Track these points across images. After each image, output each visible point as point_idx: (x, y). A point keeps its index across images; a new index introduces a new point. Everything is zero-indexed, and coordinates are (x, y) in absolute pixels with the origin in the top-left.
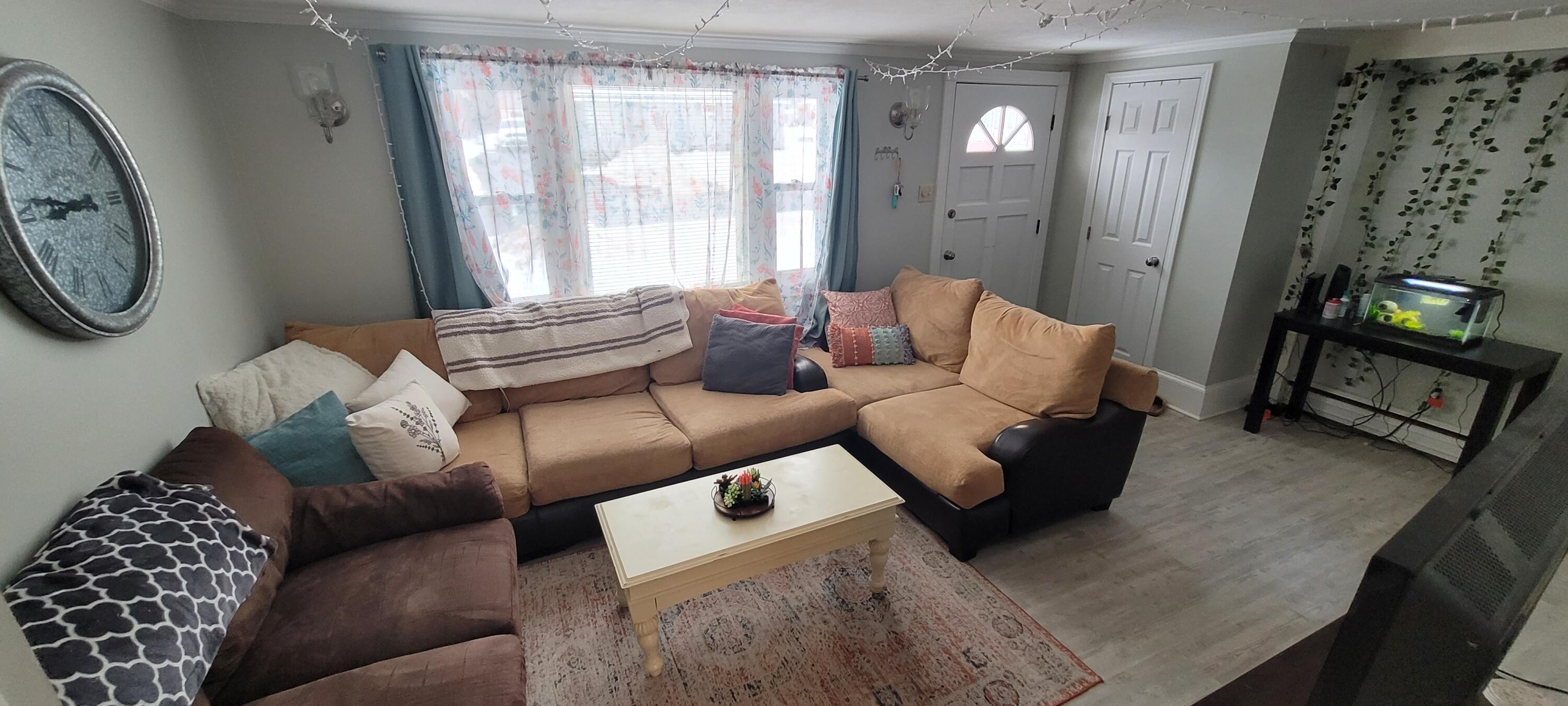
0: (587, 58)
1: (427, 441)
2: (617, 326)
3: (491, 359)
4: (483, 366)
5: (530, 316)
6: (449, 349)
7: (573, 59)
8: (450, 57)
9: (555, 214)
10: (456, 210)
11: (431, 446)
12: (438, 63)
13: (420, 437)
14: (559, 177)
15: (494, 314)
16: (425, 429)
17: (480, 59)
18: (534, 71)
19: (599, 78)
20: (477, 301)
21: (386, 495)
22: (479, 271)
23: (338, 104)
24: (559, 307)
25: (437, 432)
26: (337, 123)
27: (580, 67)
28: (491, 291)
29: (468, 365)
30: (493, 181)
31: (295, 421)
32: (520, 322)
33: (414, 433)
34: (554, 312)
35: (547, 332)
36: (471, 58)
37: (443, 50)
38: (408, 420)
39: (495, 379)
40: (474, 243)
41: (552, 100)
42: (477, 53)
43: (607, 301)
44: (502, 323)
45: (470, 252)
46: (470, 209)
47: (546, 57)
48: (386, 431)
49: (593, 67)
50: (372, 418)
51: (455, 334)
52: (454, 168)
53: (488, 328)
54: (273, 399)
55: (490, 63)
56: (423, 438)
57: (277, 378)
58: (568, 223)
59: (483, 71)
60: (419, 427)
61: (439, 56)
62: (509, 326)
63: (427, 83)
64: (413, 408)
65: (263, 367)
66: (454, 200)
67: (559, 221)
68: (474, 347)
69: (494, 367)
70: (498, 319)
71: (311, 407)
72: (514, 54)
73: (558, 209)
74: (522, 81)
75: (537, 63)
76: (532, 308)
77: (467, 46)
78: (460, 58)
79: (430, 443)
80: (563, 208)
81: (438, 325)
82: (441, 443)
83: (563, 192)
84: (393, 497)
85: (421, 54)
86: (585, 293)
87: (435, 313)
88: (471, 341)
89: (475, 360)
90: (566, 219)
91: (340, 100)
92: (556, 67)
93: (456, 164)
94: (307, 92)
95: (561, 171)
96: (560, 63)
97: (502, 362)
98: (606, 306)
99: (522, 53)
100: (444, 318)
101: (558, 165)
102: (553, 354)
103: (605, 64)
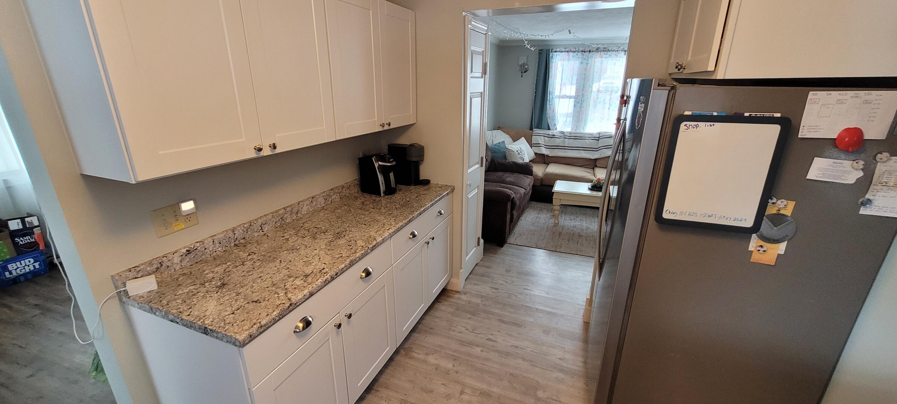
0: (602, 49)
2: (588, 143)
3: (545, 145)
4: (542, 146)
5: (561, 135)
6: (535, 139)
7: (598, 50)
8: (559, 52)
9: (579, 102)
10: (548, 98)
12: (555, 54)
13: (520, 155)
14: (583, 90)
15: (550, 132)
17: (568, 52)
18: (583, 55)
19: (605, 56)
20: (547, 128)
21: (509, 162)
22: (550, 118)
23: (527, 67)
24: (570, 133)
26: (525, 72)
27: (599, 52)
28: (551, 125)
29: (538, 145)
30: (562, 90)
31: (495, 145)
32: (557, 136)
33: (519, 154)
34: (568, 135)
35: (564, 140)
36: (565, 52)
37: (558, 50)
38: (519, 152)
39: (544, 151)
40: (550, 109)
41: (587, 64)
42: (567, 50)
43: (588, 134)
44: (551, 135)
45: (549, 112)
46: (552, 98)
47: (589, 50)
48: (513, 151)
49: (604, 52)
50: (511, 147)
51: (537, 135)
52: (551, 85)
53: (547, 136)
54: (492, 140)
55: (570, 53)
57: (494, 136)
58: (582, 106)
59: (567, 55)
61: (556, 51)
62: (553, 136)
63: (550, 60)
64: (520, 148)
65: (492, 133)
66: (548, 95)
67: (579, 105)
68: (541, 140)
69: (545, 148)
70: (551, 134)
71: (499, 143)
72: (578, 50)
73: (580, 101)
74: (579, 58)
75: (585, 52)
76: (563, 133)
77: (565, 48)
78: (562, 52)
80: (581, 101)
81: (534, 132)
83: (583, 95)
84: (510, 164)
85: (551, 51)
86: (581, 131)
87: (534, 130)
88: (541, 138)
89: (540, 144)
90: (581, 104)
91: (527, 65)
92: (591, 53)
93: (552, 84)
94: (520, 64)
95: (584, 88)
96: (592, 51)
97: (548, 147)
98: (587, 136)
99: (581, 49)
100: (536, 131)
101: (583, 85)
102: (564, 148)
103: (609, 51)
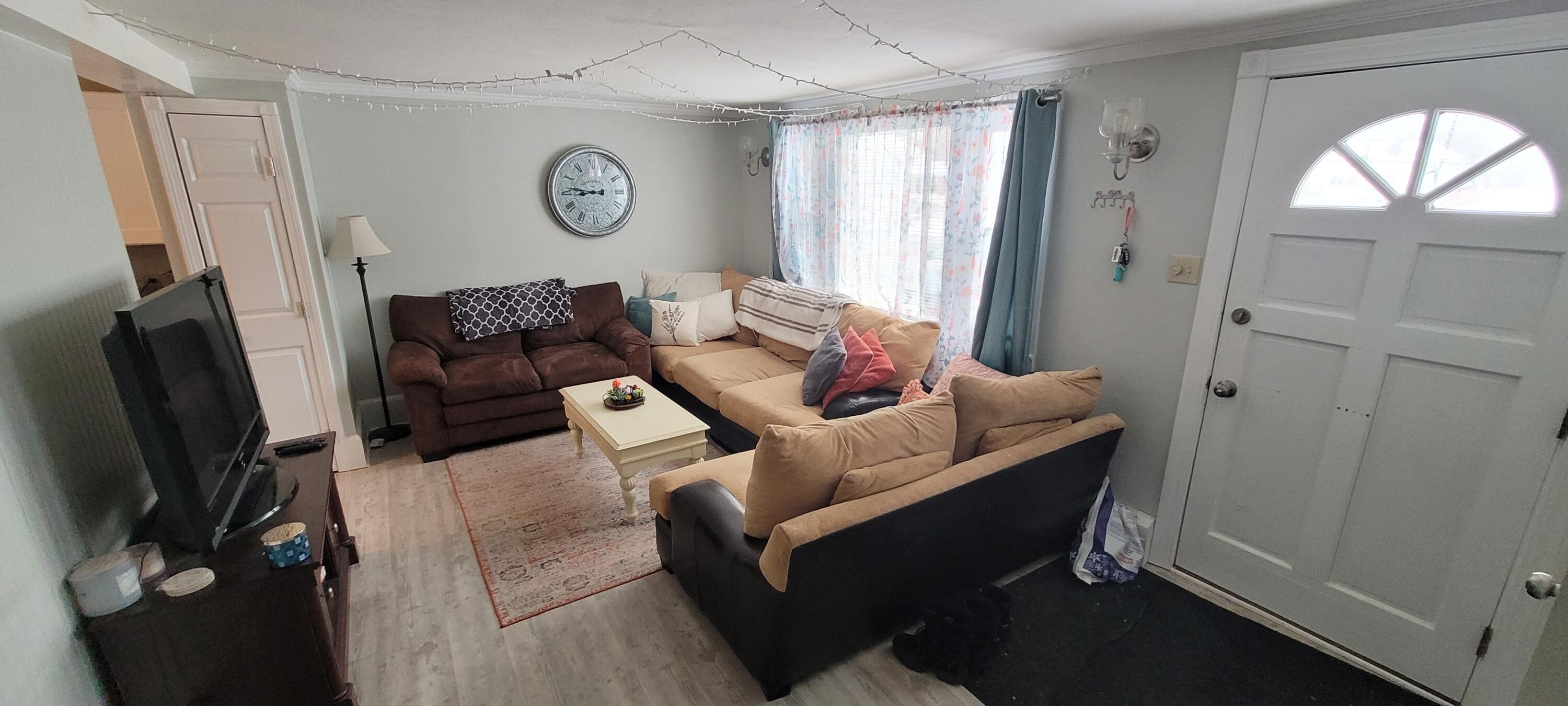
1: (667, 325)
3: (754, 309)
4: (747, 311)
5: (780, 291)
7: (833, 117)
8: (788, 124)
11: (669, 329)
12: (786, 129)
13: (666, 321)
16: (671, 320)
17: (798, 123)
18: (816, 128)
24: (794, 291)
25: (677, 324)
27: (835, 122)
32: (774, 293)
33: (665, 319)
34: (790, 293)
35: (778, 303)
36: (795, 123)
38: (668, 312)
43: (816, 296)
47: (822, 118)
49: (841, 121)
53: (761, 291)
55: (801, 126)
56: (667, 323)
60: (669, 318)
61: (785, 124)
62: (768, 294)
69: (753, 315)
70: (768, 288)
75: (818, 122)
78: (791, 124)
79: (668, 327)
82: (675, 331)
85: (779, 124)
88: (749, 294)
89: (745, 306)
92: (825, 124)
96: (826, 120)
97: (757, 313)
98: (812, 299)
102: (773, 319)
103: (847, 117)
